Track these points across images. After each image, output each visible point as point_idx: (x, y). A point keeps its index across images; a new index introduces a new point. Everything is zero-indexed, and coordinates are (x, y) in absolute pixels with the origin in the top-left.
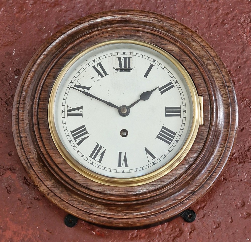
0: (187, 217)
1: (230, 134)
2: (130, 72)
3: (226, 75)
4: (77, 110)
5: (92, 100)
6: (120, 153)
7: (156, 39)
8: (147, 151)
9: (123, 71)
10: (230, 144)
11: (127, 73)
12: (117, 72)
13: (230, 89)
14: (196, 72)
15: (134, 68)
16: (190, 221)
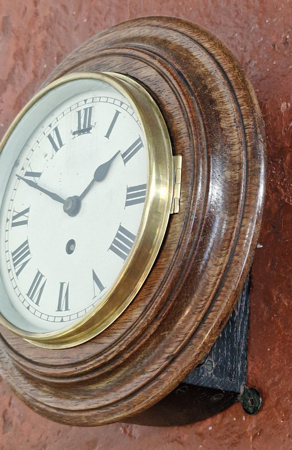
0: (247, 404)
1: (242, 226)
2: (90, 133)
3: (245, 103)
4: (23, 215)
5: (41, 194)
6: (62, 284)
7: (128, 62)
8: (95, 278)
9: (85, 133)
10: (240, 248)
11: (84, 136)
12: (75, 137)
13: (248, 131)
14: (176, 108)
15: (95, 124)
16: (251, 413)
